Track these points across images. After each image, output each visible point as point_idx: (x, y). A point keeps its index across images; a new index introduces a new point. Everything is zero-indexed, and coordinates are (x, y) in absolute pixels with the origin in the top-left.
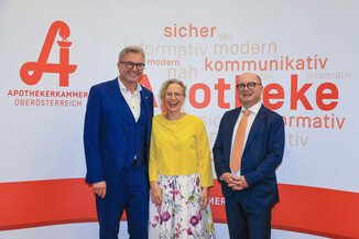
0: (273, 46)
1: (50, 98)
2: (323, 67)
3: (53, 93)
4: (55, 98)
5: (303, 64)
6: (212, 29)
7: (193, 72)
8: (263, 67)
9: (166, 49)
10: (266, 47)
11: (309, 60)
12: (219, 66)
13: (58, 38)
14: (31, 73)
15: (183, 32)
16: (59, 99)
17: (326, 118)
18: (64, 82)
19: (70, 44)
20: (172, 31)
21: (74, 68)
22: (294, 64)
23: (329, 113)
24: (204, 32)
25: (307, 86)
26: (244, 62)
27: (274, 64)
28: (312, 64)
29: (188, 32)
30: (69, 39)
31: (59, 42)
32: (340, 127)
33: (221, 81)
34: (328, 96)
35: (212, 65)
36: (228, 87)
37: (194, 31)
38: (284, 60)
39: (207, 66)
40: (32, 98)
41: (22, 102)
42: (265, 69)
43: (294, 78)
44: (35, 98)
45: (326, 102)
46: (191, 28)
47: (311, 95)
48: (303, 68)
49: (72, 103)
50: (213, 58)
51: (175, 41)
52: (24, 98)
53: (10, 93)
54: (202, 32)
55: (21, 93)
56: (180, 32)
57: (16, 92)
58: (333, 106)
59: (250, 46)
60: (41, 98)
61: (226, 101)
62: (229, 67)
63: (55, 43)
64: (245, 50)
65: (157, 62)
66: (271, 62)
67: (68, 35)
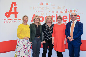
0: (64, 7)
1: (12, 21)
2: (76, 12)
3: (13, 19)
4: (13, 21)
6: (50, 3)
7: (46, 13)
8: (62, 12)
9: (39, 8)
10: (63, 7)
11: (73, 10)
12: (52, 12)
13: (14, 6)
14: (8, 15)
15: (43, 4)
16: (14, 21)
18: (16, 17)
19: (17, 7)
20: (41, 4)
21: (18, 13)
22: (69, 11)
24: (48, 4)
26: (58, 11)
27: (65, 11)
28: (74, 11)
29: (44, 4)
30: (16, 6)
31: (14, 7)
33: (52, 15)
35: (50, 12)
36: (54, 17)
37: (46, 4)
38: (67, 10)
39: (49, 12)
41: (6, 22)
42: (63, 12)
43: (70, 14)
44: (9, 21)
46: (45, 3)
48: (72, 12)
49: (18, 22)
50: (50, 10)
51: (41, 6)
52: (6, 21)
53: (3, 20)
55: (6, 19)
56: (42, 4)
57: (4, 19)
59: (59, 7)
60: (10, 21)
61: (54, 20)
62: (54, 12)
63: (13, 7)
64: (58, 8)
65: (37, 11)
66: (64, 11)
67: (16, 5)
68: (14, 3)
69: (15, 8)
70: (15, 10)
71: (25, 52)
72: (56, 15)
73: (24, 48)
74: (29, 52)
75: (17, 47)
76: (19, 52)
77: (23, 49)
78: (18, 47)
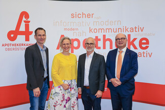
0: (119, 22)
1: (21, 47)
2: (142, 31)
3: (22, 45)
5: (133, 30)
6: (92, 14)
7: (84, 33)
9: (72, 23)
10: (116, 23)
11: (136, 28)
12: (95, 31)
13: (24, 19)
14: (12, 36)
15: (79, 16)
17: (144, 53)
18: (27, 39)
19: (29, 22)
20: (75, 16)
21: (31, 33)
22: (129, 30)
23: (145, 51)
24: (89, 16)
25: (135, 39)
26: (106, 29)
28: (137, 30)
29: (81, 16)
30: (29, 20)
31: (24, 21)
32: (150, 57)
33: (97, 37)
34: (144, 44)
35: (93, 30)
36: (100, 40)
37: (84, 15)
38: (124, 28)
39: (90, 31)
40: (13, 47)
41: (9, 49)
42: (116, 32)
43: (129, 36)
44: (15, 47)
45: (144, 46)
47: (137, 43)
50: (93, 27)
51: (76, 20)
52: (10, 47)
53: (3, 45)
54: (88, 16)
55: (8, 45)
56: (78, 16)
57: (6, 45)
58: (147, 47)
59: (109, 22)
60: (17, 47)
61: (99, 46)
62: (100, 31)
63: (23, 22)
64: (107, 24)
65: (69, 29)
66: (119, 29)
67: (28, 18)
68: (24, 14)
69: (27, 23)
70: (27, 27)
71: (65, 106)
72: (104, 36)
73: (64, 99)
74: (73, 107)
75: (51, 98)
76: (55, 106)
77: (62, 101)
78: (53, 97)
